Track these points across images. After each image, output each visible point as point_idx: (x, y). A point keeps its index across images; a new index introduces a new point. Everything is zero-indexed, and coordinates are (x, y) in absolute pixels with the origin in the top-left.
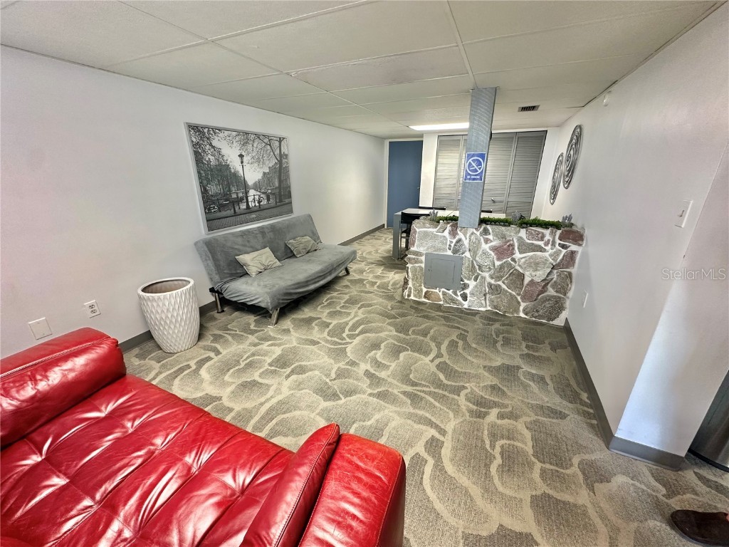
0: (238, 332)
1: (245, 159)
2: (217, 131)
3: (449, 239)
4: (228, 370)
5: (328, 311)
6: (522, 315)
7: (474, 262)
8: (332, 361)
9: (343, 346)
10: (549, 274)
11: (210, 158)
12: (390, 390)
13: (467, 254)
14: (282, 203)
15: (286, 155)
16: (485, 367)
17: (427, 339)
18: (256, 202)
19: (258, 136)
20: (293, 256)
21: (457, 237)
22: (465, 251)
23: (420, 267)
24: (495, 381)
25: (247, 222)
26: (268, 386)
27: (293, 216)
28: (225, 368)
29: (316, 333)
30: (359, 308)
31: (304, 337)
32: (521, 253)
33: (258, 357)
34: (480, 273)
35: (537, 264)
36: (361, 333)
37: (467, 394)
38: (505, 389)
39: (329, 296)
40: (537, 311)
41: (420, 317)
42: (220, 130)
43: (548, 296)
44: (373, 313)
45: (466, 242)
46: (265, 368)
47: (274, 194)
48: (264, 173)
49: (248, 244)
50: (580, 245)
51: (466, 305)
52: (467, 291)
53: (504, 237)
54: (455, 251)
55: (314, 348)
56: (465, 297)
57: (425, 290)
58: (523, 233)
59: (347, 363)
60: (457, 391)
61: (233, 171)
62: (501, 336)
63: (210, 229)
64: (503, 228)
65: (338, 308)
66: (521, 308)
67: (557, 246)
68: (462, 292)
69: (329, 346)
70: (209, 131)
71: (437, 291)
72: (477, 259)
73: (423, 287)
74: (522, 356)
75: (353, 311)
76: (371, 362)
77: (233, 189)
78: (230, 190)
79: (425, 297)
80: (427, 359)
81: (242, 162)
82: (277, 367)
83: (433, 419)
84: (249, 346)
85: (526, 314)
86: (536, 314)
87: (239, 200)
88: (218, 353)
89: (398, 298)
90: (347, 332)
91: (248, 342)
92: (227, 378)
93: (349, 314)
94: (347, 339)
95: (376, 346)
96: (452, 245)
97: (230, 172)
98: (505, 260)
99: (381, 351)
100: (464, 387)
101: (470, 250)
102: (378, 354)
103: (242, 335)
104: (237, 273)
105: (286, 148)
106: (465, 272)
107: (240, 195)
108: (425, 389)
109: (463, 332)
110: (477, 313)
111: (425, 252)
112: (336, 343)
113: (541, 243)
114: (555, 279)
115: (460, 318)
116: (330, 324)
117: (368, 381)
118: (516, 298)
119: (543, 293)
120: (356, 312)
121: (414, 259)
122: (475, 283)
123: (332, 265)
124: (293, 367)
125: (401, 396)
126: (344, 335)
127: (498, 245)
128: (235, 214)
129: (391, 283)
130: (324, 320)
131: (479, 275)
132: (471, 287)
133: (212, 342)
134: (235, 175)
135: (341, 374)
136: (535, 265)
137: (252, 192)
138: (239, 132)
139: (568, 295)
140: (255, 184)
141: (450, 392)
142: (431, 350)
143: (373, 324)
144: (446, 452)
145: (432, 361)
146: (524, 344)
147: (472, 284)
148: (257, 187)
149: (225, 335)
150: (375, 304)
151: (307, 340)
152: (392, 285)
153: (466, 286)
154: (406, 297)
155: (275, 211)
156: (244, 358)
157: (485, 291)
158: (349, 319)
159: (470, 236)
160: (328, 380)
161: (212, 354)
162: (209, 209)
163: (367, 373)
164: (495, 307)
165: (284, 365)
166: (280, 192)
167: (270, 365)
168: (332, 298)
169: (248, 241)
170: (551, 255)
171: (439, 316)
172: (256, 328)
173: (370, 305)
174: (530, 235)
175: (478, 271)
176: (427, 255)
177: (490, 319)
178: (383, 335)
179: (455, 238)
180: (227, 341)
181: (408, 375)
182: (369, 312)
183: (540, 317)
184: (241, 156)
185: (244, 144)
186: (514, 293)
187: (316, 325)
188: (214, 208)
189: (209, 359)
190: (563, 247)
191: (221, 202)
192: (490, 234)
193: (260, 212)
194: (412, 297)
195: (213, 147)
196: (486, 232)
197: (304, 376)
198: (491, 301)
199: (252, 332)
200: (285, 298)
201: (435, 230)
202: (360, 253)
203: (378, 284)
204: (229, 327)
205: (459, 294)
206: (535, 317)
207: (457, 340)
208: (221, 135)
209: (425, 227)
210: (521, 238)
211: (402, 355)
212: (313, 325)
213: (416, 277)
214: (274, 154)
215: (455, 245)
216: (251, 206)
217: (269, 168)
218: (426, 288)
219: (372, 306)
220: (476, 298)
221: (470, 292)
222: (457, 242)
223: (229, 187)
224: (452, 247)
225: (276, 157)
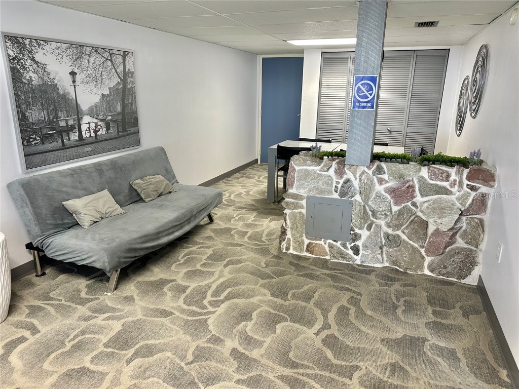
0: (63, 302)
1: (78, 78)
2: (42, 42)
3: (335, 180)
4: (48, 355)
5: (185, 270)
6: (427, 272)
7: (367, 208)
8: (189, 338)
9: (203, 317)
10: (457, 221)
11: (32, 76)
12: (264, 374)
13: (358, 198)
14: (126, 133)
15: (132, 73)
16: (383, 340)
17: (311, 305)
18: (92, 132)
19: (96, 49)
20: (141, 200)
21: (345, 177)
22: (355, 194)
23: (300, 213)
24: (396, 358)
25: (78, 157)
26: (103, 375)
27: (140, 149)
28: (44, 351)
29: (169, 301)
30: (225, 266)
31: (152, 307)
32: (422, 196)
33: (90, 336)
34: (375, 220)
35: (442, 209)
36: (228, 298)
37: (361, 377)
38: (408, 368)
39: (186, 251)
40: (445, 267)
41: (302, 276)
42: (45, 41)
43: (458, 248)
44: (243, 271)
45: (356, 183)
46: (100, 350)
47: (115, 121)
48: (103, 96)
49: (79, 186)
50: (492, 186)
51: (358, 260)
52: (359, 243)
53: (401, 176)
54: (343, 194)
55: (165, 321)
56: (356, 251)
57: (307, 242)
58: (424, 172)
59: (209, 341)
60: (349, 372)
61: (61, 92)
62: (402, 300)
63: (29, 166)
64: (401, 166)
65: (198, 267)
66: (426, 264)
67: (465, 187)
68: (352, 244)
69: (185, 317)
70: (31, 42)
71: (322, 242)
72: (370, 203)
73: (304, 238)
74: (429, 326)
75: (218, 268)
76: (240, 338)
77: (62, 115)
78: (57, 117)
79: (307, 250)
80: (310, 332)
81: (74, 82)
82: (114, 348)
84: (77, 320)
85: (432, 271)
86: (444, 271)
87: (69, 130)
88: (34, 330)
89: (274, 252)
90: (209, 298)
91: (76, 316)
92: (46, 366)
93: (212, 273)
94: (209, 307)
95: (245, 316)
96: (339, 186)
97: (58, 93)
98: (403, 205)
99: (253, 322)
100: (357, 368)
101: (360, 193)
102: (249, 327)
103: (69, 306)
104: (65, 224)
105: (131, 64)
106: (355, 220)
107: (71, 122)
108: (308, 371)
109: (355, 296)
110: (373, 271)
111: (305, 195)
112: (194, 314)
113: (446, 184)
114: (464, 228)
115: (352, 277)
116: (187, 287)
117: (236, 364)
118: (419, 251)
119: (451, 245)
120: (221, 272)
121: (293, 203)
122: (368, 233)
123: (191, 211)
124: (137, 347)
125: (278, 382)
126: (205, 302)
127: (395, 186)
128: (64, 147)
129: (266, 233)
130: (180, 282)
131: (372, 223)
132: (364, 238)
133: (28, 316)
134: (65, 98)
135: (200, 355)
136: (440, 210)
137: (86, 119)
138: (71, 44)
139: (480, 247)
140: (91, 109)
141: (340, 375)
142: (316, 319)
143: (242, 287)
145: (317, 334)
146: (430, 310)
147: (364, 234)
148: (92, 113)
149: (46, 306)
150: (246, 260)
151: (156, 310)
152: (267, 236)
153: (356, 237)
154: (284, 251)
155: (116, 143)
156: (71, 337)
157: (381, 242)
158: (211, 280)
159: (361, 175)
160: (183, 364)
161: (27, 333)
162: (28, 141)
163: (235, 353)
164: (395, 263)
165: (125, 345)
166: (123, 119)
167: (106, 345)
168: (190, 253)
169: (80, 182)
170: (458, 199)
171: (325, 274)
172: (88, 297)
173: (239, 262)
174: (434, 175)
175: (372, 218)
176: (308, 198)
177: (387, 278)
178: (255, 300)
179: (342, 177)
180: (48, 314)
181: (288, 352)
182: (238, 271)
183: (448, 274)
184: (73, 74)
185: (78, 58)
186: (416, 245)
187: (169, 290)
188: (35, 139)
189: (23, 339)
190: (473, 188)
191: (44, 131)
192: (384, 173)
193: (96, 144)
194: (291, 251)
195: (36, 62)
196: (380, 170)
197: (151, 359)
198: (389, 255)
199: (83, 302)
200: (129, 255)
201: (318, 168)
202: (228, 195)
203: (249, 234)
204: (51, 295)
205: (349, 246)
206: (443, 275)
207: (349, 306)
208: (47, 47)
209: (306, 165)
210: (422, 177)
211: (279, 327)
212: (165, 289)
213: (295, 225)
214: (116, 71)
215: (342, 187)
216: (84, 136)
217: (110, 88)
218: (309, 239)
219: (241, 262)
220: (370, 251)
221: (363, 244)
222: (345, 183)
223: (56, 113)
224: (339, 189)
225: (118, 75)
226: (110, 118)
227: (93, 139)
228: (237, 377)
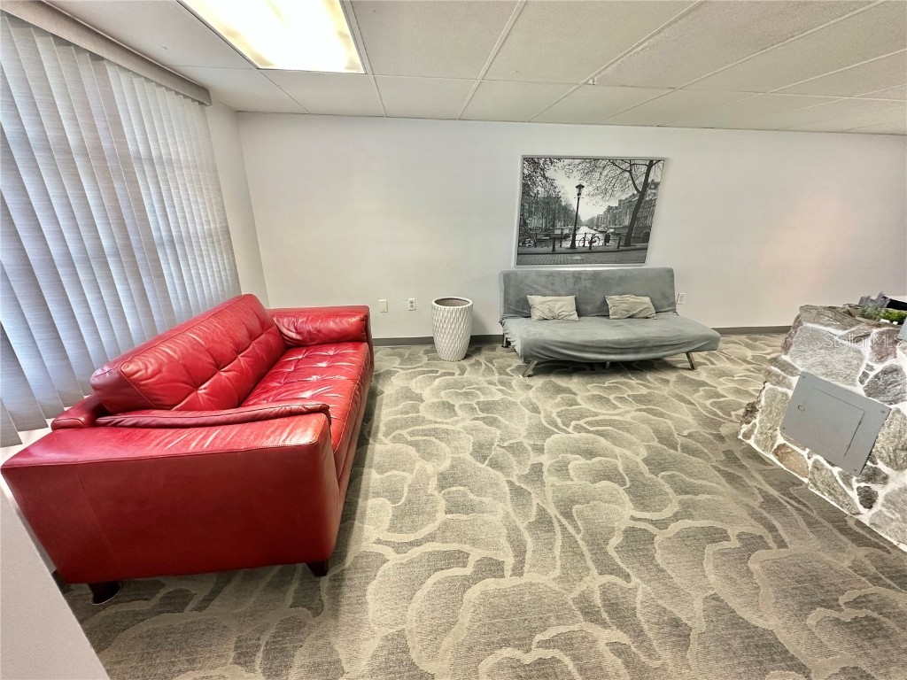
0: (494, 368)
1: (584, 191)
2: (555, 160)
3: (866, 361)
4: (451, 388)
5: (596, 393)
8: (525, 434)
9: (556, 430)
11: (539, 190)
12: (533, 495)
14: (629, 248)
15: (656, 185)
16: (716, 599)
17: (677, 498)
18: (587, 242)
19: (613, 162)
20: (607, 316)
21: (890, 362)
23: (785, 394)
29: (549, 404)
30: (639, 410)
31: (534, 400)
33: (479, 393)
36: (597, 432)
37: (615, 584)
39: (622, 380)
41: (719, 471)
42: (559, 159)
44: (650, 424)
46: (472, 403)
47: (618, 235)
48: (610, 208)
49: (550, 286)
51: (866, 516)
54: (873, 390)
55: (529, 414)
56: (868, 499)
57: (780, 440)
59: (534, 445)
61: (563, 204)
63: (519, 263)
65: (612, 397)
68: (863, 485)
69: (544, 422)
70: (545, 161)
71: (805, 453)
73: (778, 433)
75: (628, 408)
76: (558, 462)
77: (559, 225)
78: (554, 225)
79: (776, 453)
80: (631, 512)
81: (579, 194)
82: (479, 407)
83: (528, 555)
84: (485, 381)
87: (564, 237)
88: (462, 374)
90: (582, 422)
91: (489, 378)
92: (443, 392)
93: (616, 408)
94: (571, 427)
95: (590, 454)
96: (872, 374)
97: (560, 205)
99: (588, 462)
100: (626, 577)
102: (578, 462)
103: (493, 372)
105: (658, 174)
106: (884, 444)
107: (566, 231)
108: (571, 529)
109: (770, 540)
111: (802, 370)
112: (553, 423)
116: (578, 404)
117: (526, 472)
120: (628, 412)
121: (778, 376)
124: (489, 415)
125: (534, 509)
126: (574, 423)
128: (554, 252)
130: (578, 398)
132: (892, 486)
134: (566, 209)
135: (515, 448)
137: (583, 230)
138: (586, 159)
140: (591, 220)
141: (596, 561)
142: (658, 511)
143: (626, 434)
144: (490, 584)
145: (633, 518)
147: (896, 478)
148: (592, 224)
149: (483, 365)
151: (533, 404)
153: (876, 476)
154: (740, 437)
155: (613, 256)
156: (471, 387)
158: (606, 412)
160: (496, 444)
161: (458, 373)
162: (524, 243)
163: (537, 466)
165: (486, 410)
166: (629, 233)
168: (624, 383)
169: (552, 284)
171: (763, 492)
172: (510, 372)
173: (661, 415)
176: (804, 376)
178: (620, 451)
179: (881, 359)
180: (479, 369)
181: (577, 503)
182: (645, 421)
184: (580, 187)
185: (588, 173)
187: (562, 398)
189: (452, 374)
191: (539, 237)
194: (751, 442)
195: (546, 178)
197: (486, 427)
199: (503, 373)
200: (543, 352)
201: (841, 333)
203: (722, 399)
204: (494, 360)
205: (856, 485)
207: (733, 537)
208: (560, 164)
209: (818, 323)
211: (605, 483)
212: (560, 396)
213: (769, 409)
214: (634, 182)
215: (876, 376)
216: (577, 245)
217: (620, 201)
218: (784, 438)
219: (663, 417)
220: (898, 515)
221: (886, 495)
222: (884, 372)
223: (554, 222)
224: (868, 380)
225: (636, 187)
226: (612, 230)
227: (584, 249)
228: (514, 479)
